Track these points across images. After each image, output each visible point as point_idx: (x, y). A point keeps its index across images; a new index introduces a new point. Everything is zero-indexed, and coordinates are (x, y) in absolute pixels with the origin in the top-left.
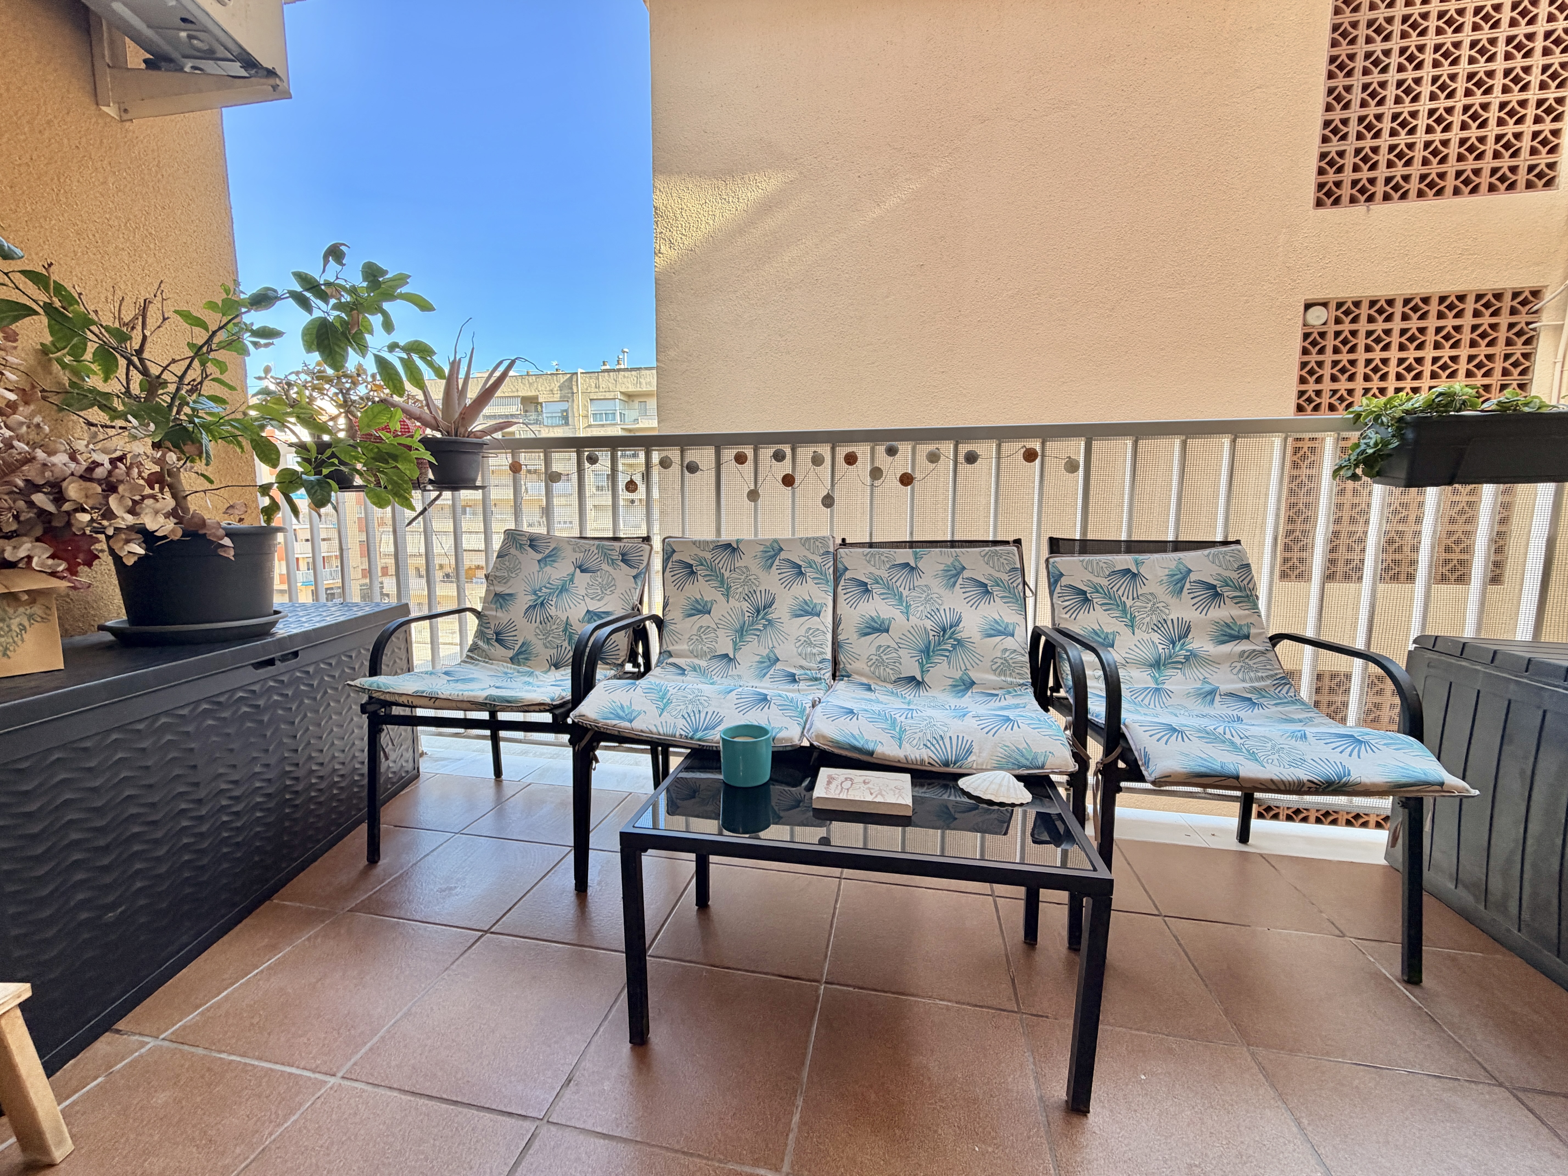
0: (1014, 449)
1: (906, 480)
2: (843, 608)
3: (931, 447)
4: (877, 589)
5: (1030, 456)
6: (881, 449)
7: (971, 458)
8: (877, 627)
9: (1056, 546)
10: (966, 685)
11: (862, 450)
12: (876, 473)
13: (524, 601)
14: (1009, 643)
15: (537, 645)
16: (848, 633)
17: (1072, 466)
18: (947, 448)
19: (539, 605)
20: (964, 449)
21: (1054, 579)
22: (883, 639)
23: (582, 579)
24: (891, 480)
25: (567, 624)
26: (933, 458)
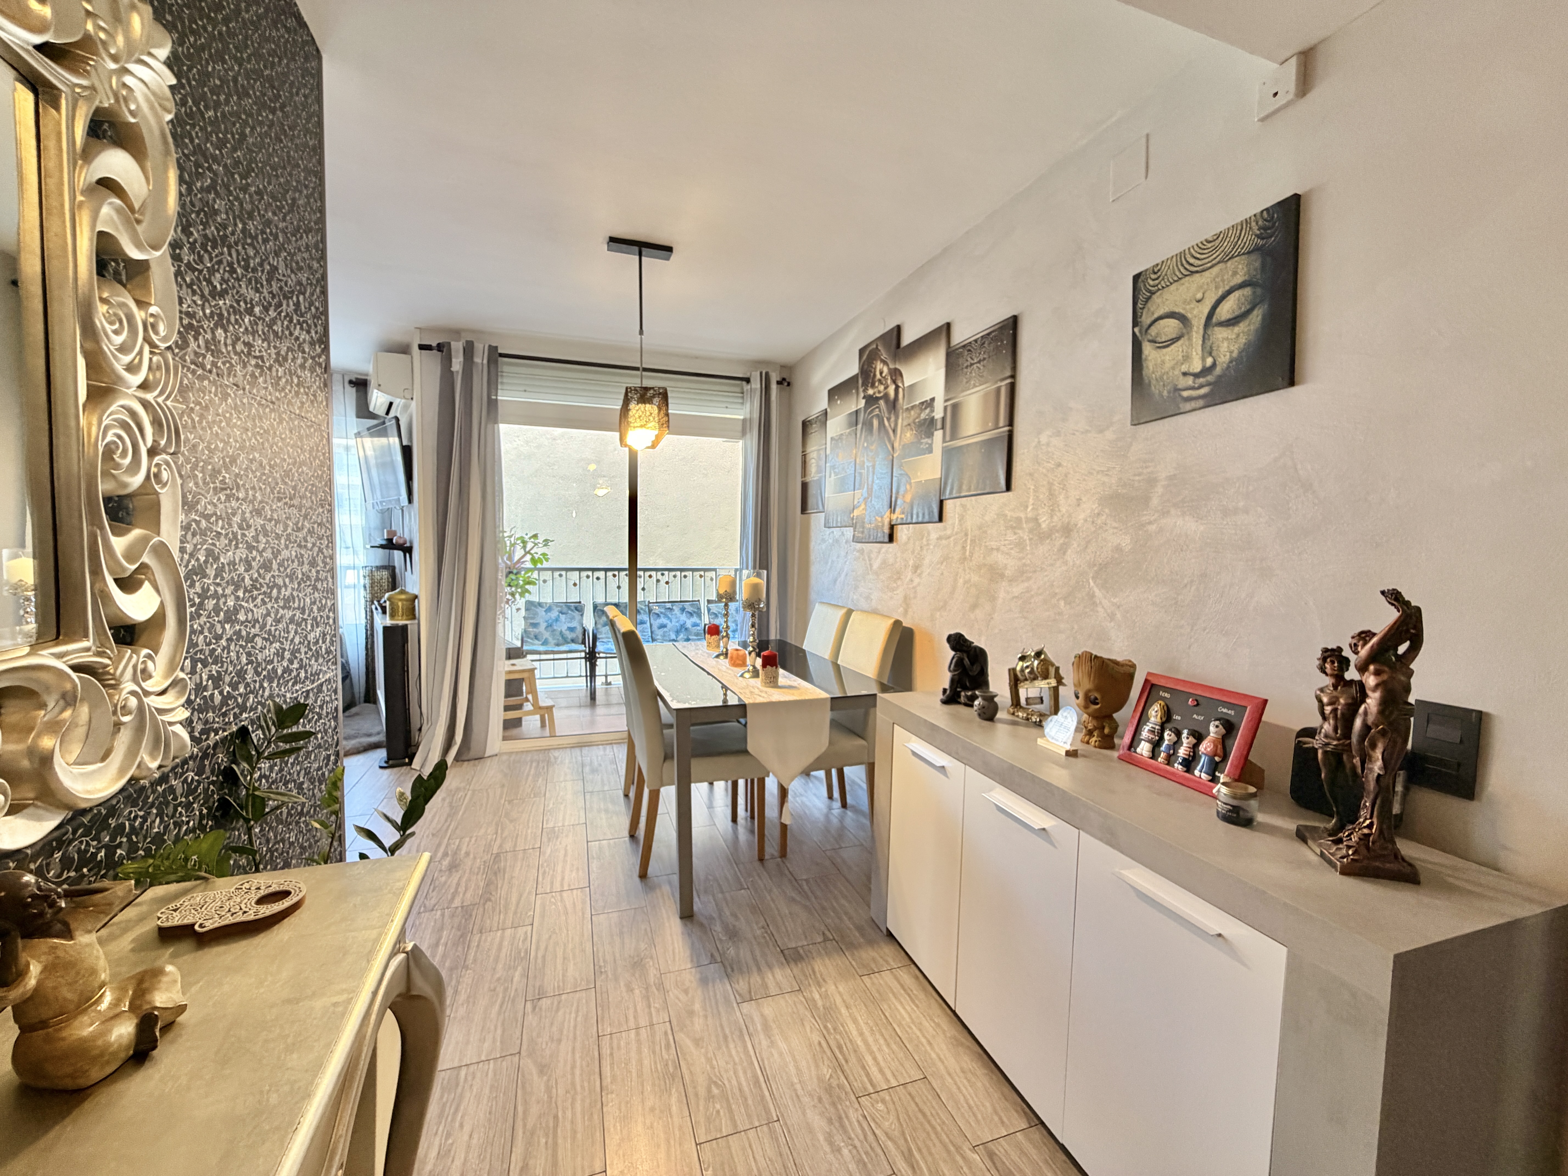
0: (697, 574)
1: (667, 583)
2: (652, 621)
3: (674, 573)
4: (662, 616)
5: (701, 576)
6: (659, 573)
7: (685, 577)
8: (663, 626)
9: (709, 602)
10: (688, 640)
11: (653, 573)
12: (658, 581)
13: (543, 625)
14: (699, 628)
15: (550, 639)
16: (655, 628)
17: (712, 579)
18: (678, 573)
19: (549, 626)
20: (683, 574)
21: (709, 610)
22: (665, 629)
23: (563, 617)
24: (662, 583)
25: (561, 632)
26: (675, 576)
